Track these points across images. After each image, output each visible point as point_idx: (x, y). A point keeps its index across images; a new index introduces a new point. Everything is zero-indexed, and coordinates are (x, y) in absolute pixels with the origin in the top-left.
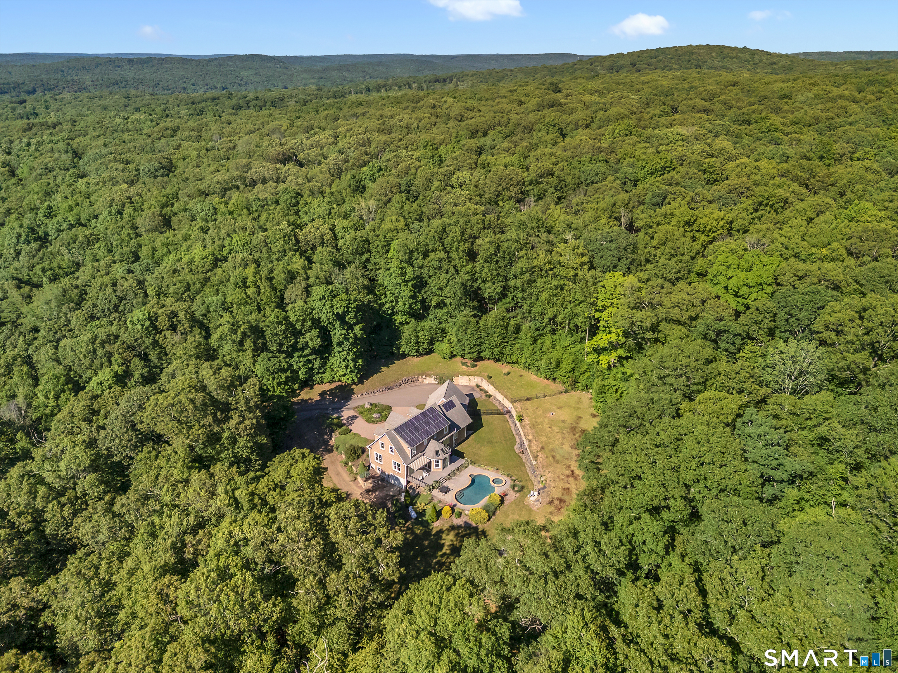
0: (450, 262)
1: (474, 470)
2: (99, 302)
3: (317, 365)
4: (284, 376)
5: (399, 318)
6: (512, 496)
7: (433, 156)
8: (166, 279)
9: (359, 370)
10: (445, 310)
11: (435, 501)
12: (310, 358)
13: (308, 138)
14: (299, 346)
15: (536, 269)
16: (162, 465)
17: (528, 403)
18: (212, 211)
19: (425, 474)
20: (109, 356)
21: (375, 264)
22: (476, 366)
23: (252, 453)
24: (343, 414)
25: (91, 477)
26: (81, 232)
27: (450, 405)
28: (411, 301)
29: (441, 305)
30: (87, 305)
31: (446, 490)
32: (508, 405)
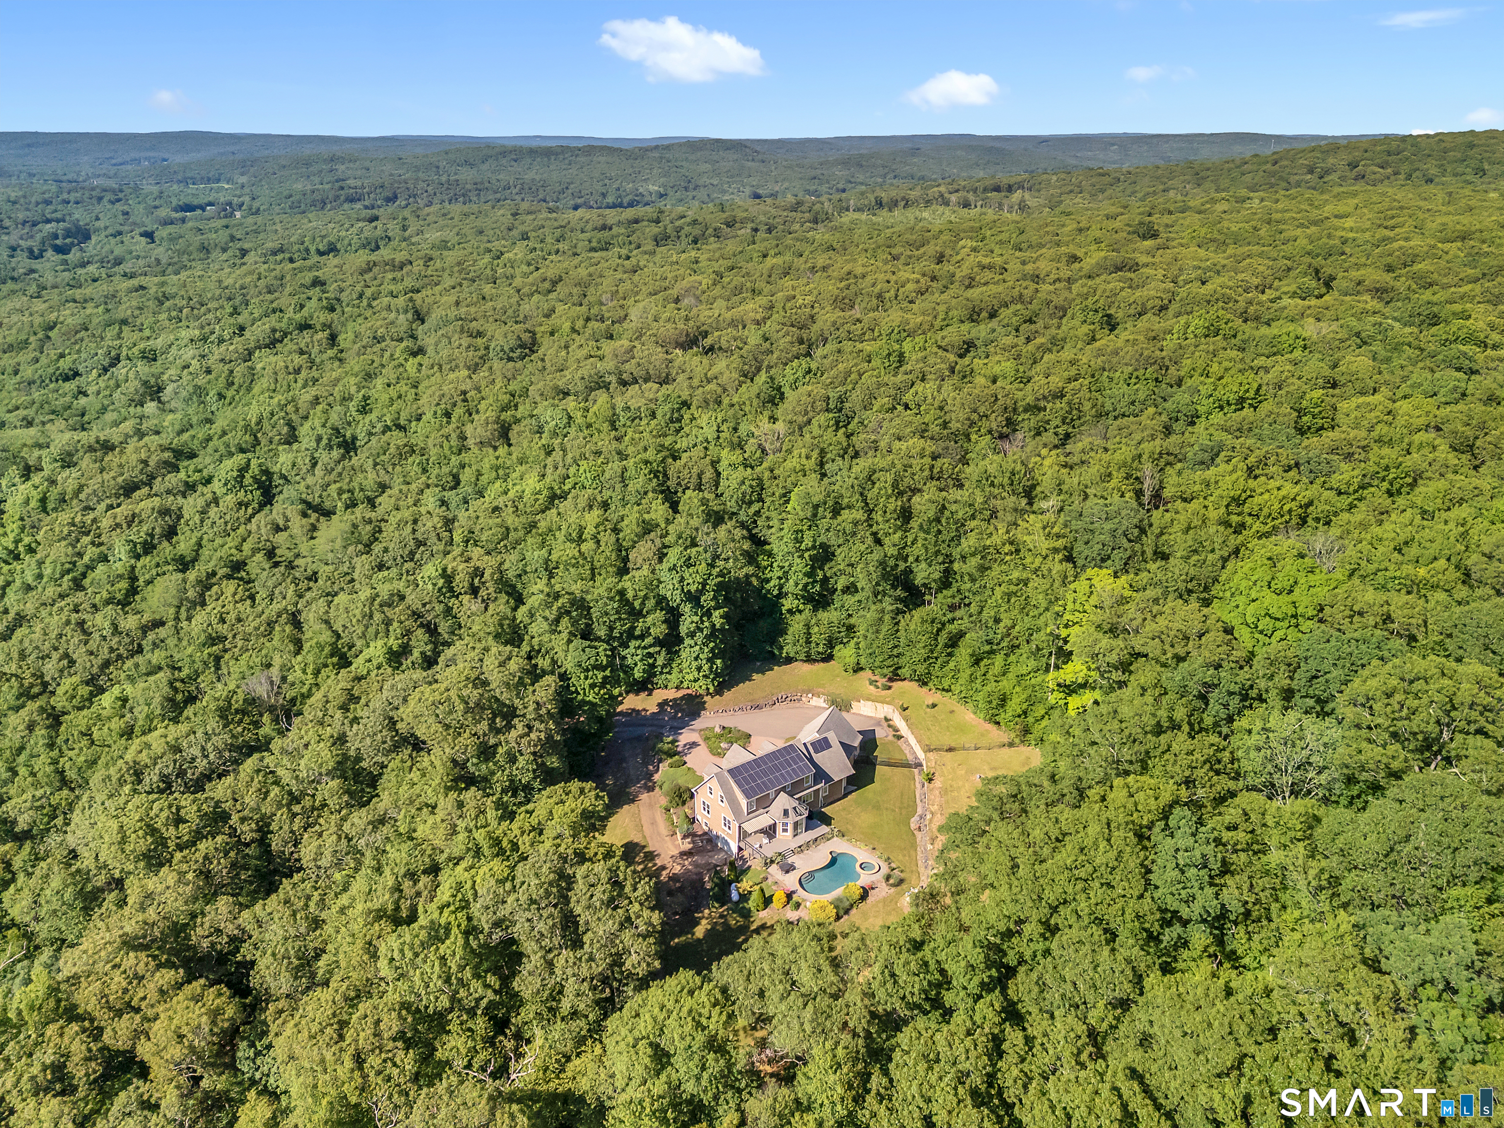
0: (871, 526)
1: (839, 845)
2: (391, 546)
3: (660, 661)
4: (600, 675)
5: (788, 603)
6: (883, 891)
7: (889, 355)
8: (481, 520)
9: (717, 675)
10: (857, 597)
11: (770, 881)
12: (651, 650)
13: (728, 309)
14: (637, 632)
15: (991, 550)
16: (415, 780)
17: (950, 754)
18: (565, 421)
19: (765, 841)
20: (388, 623)
21: (768, 518)
22: (890, 688)
23: (535, 778)
24: (681, 737)
25: (334, 784)
26: (397, 439)
27: (822, 745)
28: (806, 580)
29: (852, 589)
30: (377, 548)
31: (788, 869)
32: (921, 755)
